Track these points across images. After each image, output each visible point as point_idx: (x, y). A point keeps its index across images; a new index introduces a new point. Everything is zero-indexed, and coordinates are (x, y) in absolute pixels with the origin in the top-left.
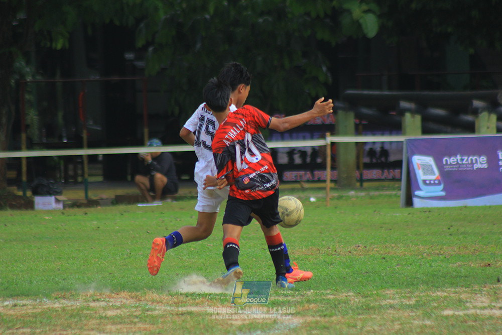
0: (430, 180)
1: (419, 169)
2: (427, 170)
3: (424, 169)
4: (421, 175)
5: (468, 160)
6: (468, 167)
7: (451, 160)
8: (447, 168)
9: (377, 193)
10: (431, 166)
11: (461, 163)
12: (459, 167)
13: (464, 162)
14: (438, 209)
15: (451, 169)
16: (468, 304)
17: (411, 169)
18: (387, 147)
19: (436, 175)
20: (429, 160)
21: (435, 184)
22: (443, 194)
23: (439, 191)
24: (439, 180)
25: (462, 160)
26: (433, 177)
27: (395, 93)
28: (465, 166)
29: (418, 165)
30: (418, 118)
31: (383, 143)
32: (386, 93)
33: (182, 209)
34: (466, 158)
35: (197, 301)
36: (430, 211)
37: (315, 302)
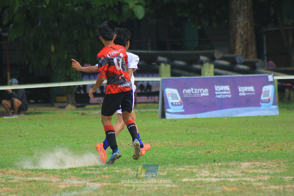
0: (175, 103)
1: (169, 96)
2: (174, 97)
3: (172, 97)
4: (170, 100)
5: (197, 91)
6: (198, 95)
7: (188, 91)
8: (185, 96)
9: (145, 110)
10: (176, 94)
11: (193, 93)
12: (193, 95)
13: (195, 92)
14: (180, 119)
15: (188, 96)
16: (197, 175)
17: (164, 96)
18: (150, 84)
19: (179, 100)
20: (175, 91)
21: (178, 105)
22: (183, 111)
23: (180, 109)
24: (181, 103)
25: (194, 91)
26: (177, 101)
27: (155, 52)
28: (196, 94)
29: (169, 94)
30: (169, 67)
31: (148, 81)
32: (150, 52)
33: (30, 120)
34: (196, 90)
35: (38, 174)
36: (175, 121)
37: (108, 174)
